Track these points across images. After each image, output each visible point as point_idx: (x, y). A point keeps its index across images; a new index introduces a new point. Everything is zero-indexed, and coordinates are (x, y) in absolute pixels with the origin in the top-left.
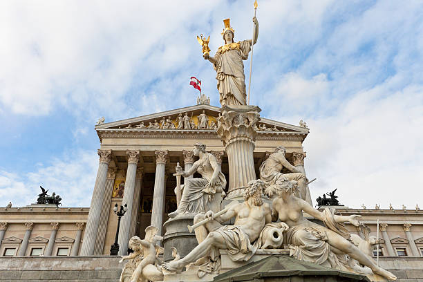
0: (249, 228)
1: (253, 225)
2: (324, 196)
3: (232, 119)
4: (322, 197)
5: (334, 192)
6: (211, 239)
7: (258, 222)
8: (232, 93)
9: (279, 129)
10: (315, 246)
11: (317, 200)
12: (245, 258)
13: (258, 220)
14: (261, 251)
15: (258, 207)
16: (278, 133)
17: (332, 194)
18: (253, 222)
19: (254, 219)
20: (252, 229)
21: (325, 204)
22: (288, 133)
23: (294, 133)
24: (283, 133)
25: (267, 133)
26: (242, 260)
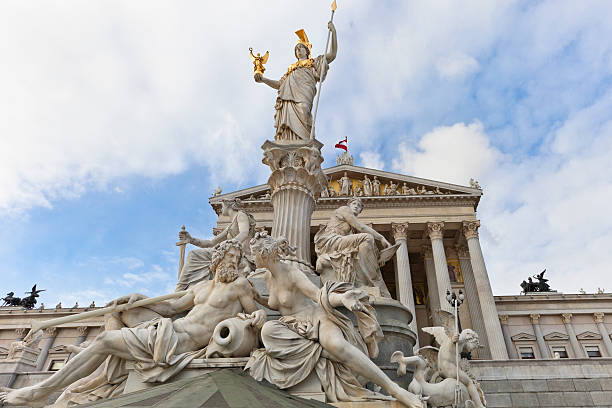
0: (196, 322)
1: (204, 316)
2: (530, 279)
3: (278, 160)
4: (528, 282)
5: (542, 274)
6: (100, 343)
7: (218, 311)
8: (288, 124)
9: (443, 191)
10: (284, 351)
11: (522, 285)
12: (161, 375)
13: (216, 307)
14: (199, 362)
15: (223, 285)
16: (441, 196)
17: (540, 277)
18: (207, 311)
19: (211, 305)
20: (203, 323)
21: (532, 291)
22: (455, 197)
23: (461, 196)
24: (448, 196)
25: (427, 197)
26: (154, 380)
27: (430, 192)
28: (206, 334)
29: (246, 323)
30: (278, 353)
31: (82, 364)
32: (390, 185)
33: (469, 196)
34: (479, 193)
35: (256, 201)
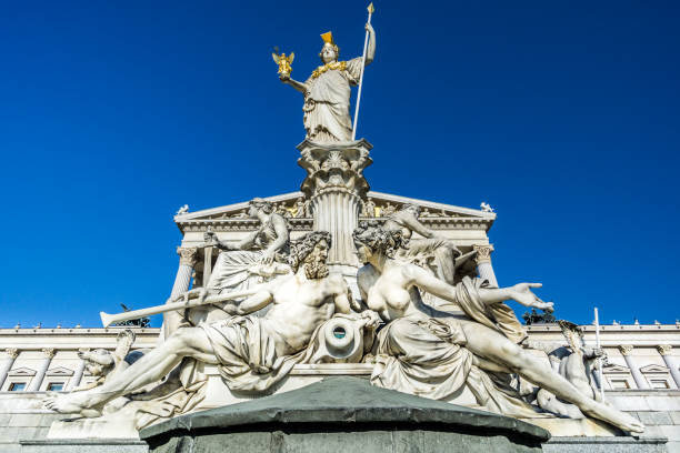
3: (318, 161)
8: (325, 125)
9: (450, 214)
10: (429, 355)
13: (310, 306)
14: (305, 368)
15: (314, 282)
22: (464, 219)
23: (472, 219)
24: (456, 219)
25: (431, 220)
26: (250, 387)
27: (434, 215)
28: (299, 336)
29: (361, 323)
30: (421, 357)
31: (155, 365)
32: (386, 207)
33: (480, 220)
34: (492, 216)
35: (230, 220)
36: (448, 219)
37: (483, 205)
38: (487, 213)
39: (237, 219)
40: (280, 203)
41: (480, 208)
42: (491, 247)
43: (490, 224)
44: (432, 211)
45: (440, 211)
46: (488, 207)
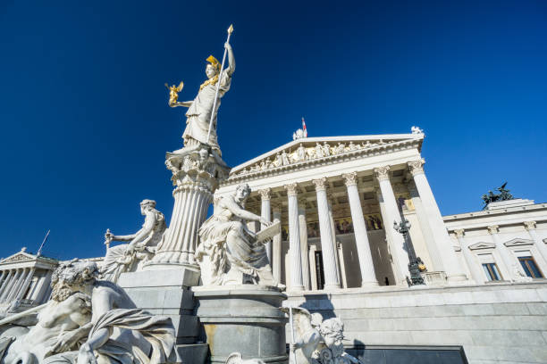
3: (177, 165)
8: (190, 134)
9: (386, 141)
22: (398, 143)
23: (404, 142)
24: (391, 144)
25: (372, 149)
27: (374, 145)
32: (338, 146)
33: (411, 141)
34: (421, 136)
35: (237, 177)
36: (385, 146)
37: (413, 128)
38: (417, 134)
39: (241, 175)
40: (265, 159)
41: (411, 132)
42: (423, 161)
43: (420, 143)
44: (372, 142)
45: (379, 141)
46: (417, 129)
